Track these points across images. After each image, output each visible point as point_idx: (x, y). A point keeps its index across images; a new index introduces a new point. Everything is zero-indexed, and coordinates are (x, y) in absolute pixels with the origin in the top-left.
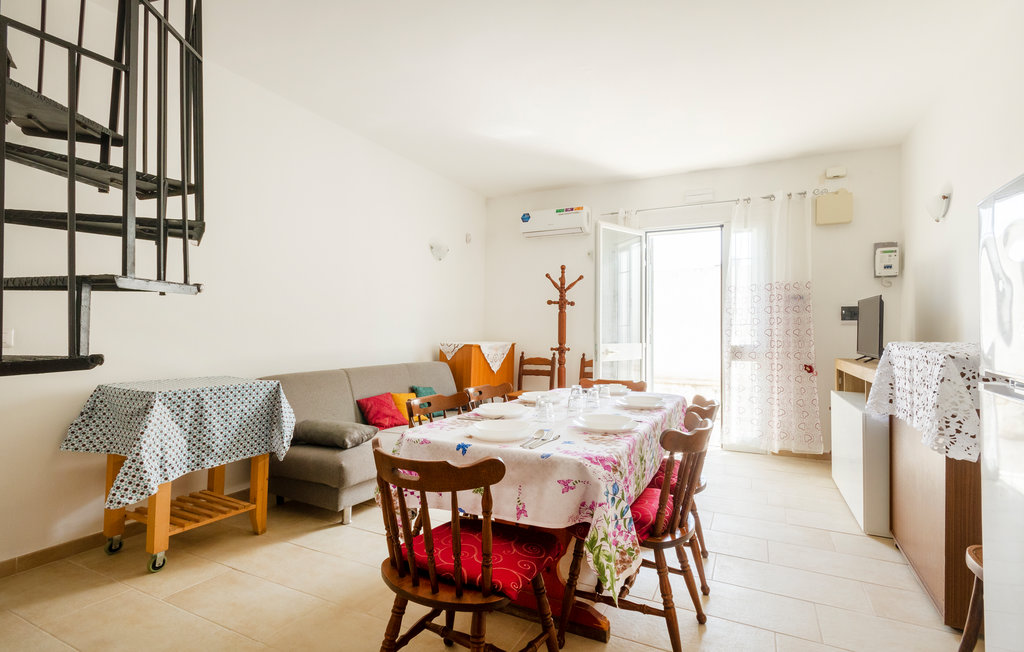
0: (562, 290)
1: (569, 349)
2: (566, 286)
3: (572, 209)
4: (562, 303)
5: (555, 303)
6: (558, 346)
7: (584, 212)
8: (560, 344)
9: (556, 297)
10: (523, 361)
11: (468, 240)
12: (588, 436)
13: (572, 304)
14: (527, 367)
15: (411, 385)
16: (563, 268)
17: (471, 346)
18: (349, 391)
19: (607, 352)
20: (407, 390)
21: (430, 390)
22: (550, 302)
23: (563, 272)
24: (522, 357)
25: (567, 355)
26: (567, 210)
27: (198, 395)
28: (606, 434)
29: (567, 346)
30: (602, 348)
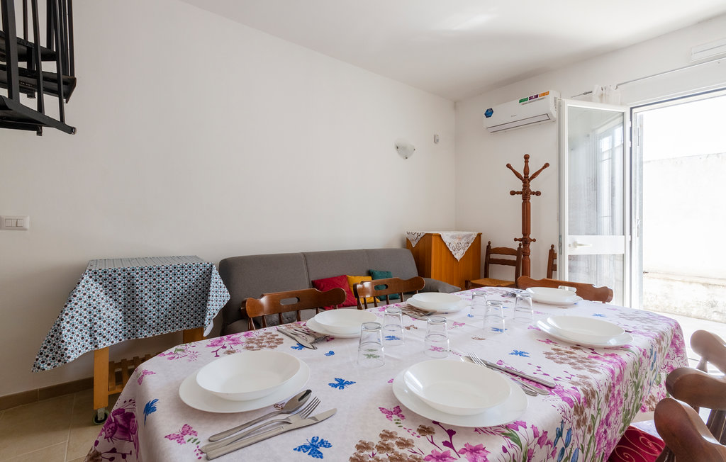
0: (526, 180)
1: (534, 240)
2: (530, 176)
3: (537, 96)
4: (526, 194)
5: (518, 193)
6: (522, 236)
7: (550, 98)
8: (524, 234)
9: (519, 186)
10: (489, 250)
11: (436, 141)
12: (552, 346)
13: (538, 194)
14: (493, 256)
15: (368, 268)
16: (527, 157)
17: (432, 234)
18: (306, 272)
19: (575, 244)
20: (365, 272)
21: (387, 274)
22: (513, 193)
23: (526, 162)
24: (489, 247)
25: (532, 246)
26: (531, 98)
27: (129, 274)
28: (578, 346)
29: (531, 236)
30: (568, 239)
